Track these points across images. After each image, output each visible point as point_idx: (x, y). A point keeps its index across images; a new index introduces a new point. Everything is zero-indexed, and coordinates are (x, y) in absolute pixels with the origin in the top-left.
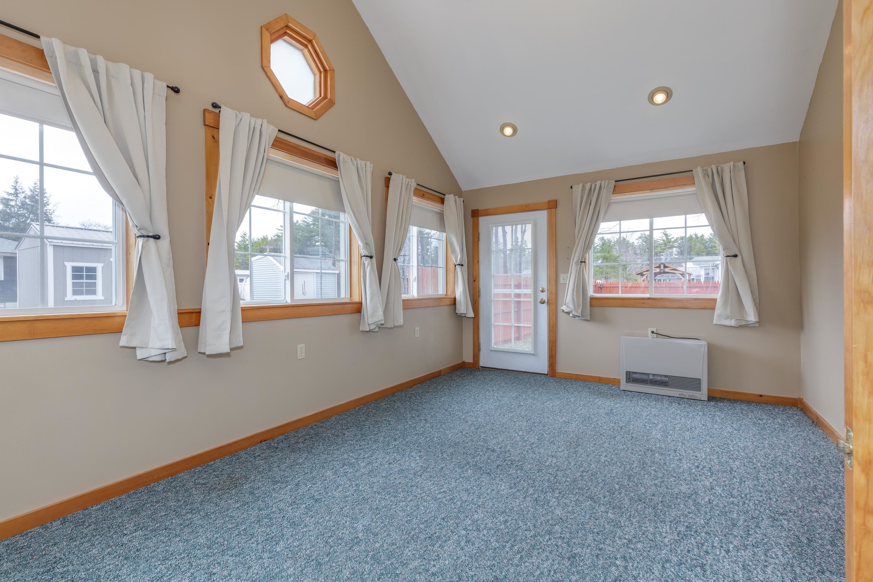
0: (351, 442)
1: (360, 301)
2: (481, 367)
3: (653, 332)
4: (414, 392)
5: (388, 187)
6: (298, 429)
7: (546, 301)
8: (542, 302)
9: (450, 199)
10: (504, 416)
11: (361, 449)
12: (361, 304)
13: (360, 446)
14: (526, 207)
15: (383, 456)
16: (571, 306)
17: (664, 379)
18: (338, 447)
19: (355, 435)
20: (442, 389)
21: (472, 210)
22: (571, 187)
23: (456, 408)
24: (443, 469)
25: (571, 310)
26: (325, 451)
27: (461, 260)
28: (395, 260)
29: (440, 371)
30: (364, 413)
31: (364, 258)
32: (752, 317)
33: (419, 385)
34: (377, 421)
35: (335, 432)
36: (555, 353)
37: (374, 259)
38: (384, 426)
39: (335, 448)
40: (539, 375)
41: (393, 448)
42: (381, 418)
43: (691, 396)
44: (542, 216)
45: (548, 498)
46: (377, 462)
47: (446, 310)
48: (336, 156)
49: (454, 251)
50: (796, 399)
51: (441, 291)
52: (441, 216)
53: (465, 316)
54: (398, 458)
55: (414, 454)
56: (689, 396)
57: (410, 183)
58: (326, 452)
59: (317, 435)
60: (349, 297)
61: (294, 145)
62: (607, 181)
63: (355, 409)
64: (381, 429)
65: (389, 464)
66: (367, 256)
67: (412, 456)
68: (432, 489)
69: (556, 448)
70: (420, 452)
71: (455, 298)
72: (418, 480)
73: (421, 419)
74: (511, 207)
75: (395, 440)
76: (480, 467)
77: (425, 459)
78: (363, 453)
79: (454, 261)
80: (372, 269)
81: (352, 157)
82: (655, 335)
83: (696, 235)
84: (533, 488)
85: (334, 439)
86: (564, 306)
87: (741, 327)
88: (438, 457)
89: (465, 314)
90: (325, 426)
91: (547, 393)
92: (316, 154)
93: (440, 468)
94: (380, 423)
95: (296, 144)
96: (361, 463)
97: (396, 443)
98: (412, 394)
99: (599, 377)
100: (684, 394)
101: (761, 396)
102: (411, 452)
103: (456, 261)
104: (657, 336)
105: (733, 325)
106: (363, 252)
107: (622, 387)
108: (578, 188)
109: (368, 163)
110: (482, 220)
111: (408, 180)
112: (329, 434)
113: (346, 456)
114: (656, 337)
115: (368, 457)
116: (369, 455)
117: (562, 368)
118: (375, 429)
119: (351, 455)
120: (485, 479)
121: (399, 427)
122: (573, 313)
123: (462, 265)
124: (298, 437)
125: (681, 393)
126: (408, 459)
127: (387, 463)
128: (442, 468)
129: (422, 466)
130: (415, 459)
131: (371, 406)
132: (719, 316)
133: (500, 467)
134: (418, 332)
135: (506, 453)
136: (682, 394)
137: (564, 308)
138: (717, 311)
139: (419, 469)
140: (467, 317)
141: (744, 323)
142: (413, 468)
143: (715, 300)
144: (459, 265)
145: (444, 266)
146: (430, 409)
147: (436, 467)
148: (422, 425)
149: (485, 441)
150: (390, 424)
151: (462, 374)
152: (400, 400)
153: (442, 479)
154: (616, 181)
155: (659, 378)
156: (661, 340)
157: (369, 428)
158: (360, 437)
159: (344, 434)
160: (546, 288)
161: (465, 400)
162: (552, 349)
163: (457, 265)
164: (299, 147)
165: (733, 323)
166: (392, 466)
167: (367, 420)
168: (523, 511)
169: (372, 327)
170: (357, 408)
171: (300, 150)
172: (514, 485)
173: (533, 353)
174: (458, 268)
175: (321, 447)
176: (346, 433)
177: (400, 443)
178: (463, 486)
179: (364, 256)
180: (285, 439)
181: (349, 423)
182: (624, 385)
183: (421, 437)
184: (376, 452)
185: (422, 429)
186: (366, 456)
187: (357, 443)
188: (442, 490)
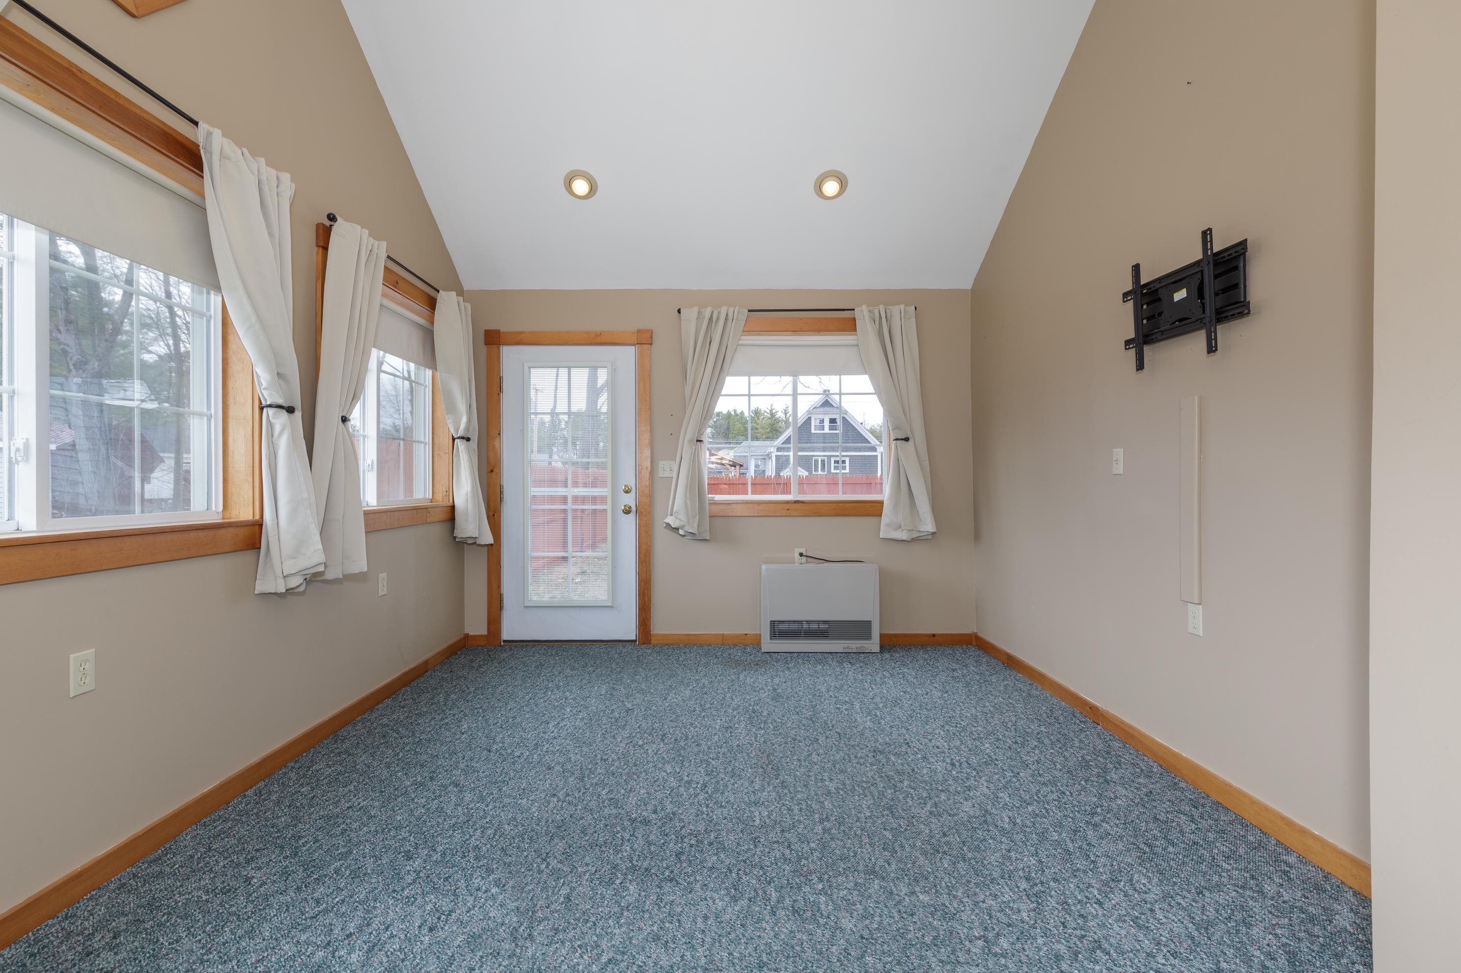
0: (282, 898)
1: (257, 517)
2: (504, 641)
3: (801, 555)
4: (385, 721)
5: (325, 248)
6: (68, 906)
7: (634, 509)
8: (627, 511)
9: (447, 301)
10: (614, 737)
11: (326, 911)
12: (261, 525)
13: (318, 902)
14: (597, 336)
15: (401, 913)
16: (683, 517)
17: (822, 626)
18: (246, 926)
19: (286, 874)
20: (450, 703)
21: (485, 330)
22: (679, 311)
23: (508, 741)
24: (570, 900)
25: (682, 523)
26: (209, 952)
27: (467, 429)
28: (344, 420)
29: (426, 663)
30: (278, 803)
31: (271, 411)
32: (928, 526)
33: (389, 701)
34: (330, 818)
35: (212, 879)
36: (650, 601)
37: (298, 414)
38: (355, 825)
39: (240, 932)
40: (621, 644)
41: (414, 881)
42: (336, 804)
43: (860, 648)
44: (627, 356)
45: (812, 899)
46: (392, 936)
47: (436, 532)
48: (199, 135)
49: (451, 409)
50: (970, 635)
51: (422, 492)
52: (428, 335)
53: (475, 543)
54: (445, 904)
55: (477, 881)
56: (857, 648)
57: (375, 250)
58: (214, 956)
59: (152, 906)
60: (221, 509)
61: (65, 64)
62: (737, 308)
63: (245, 796)
64: (353, 835)
65: (431, 930)
66: (279, 407)
67: (478, 889)
68: (578, 964)
69: (747, 784)
70: (489, 871)
71: (453, 507)
72: (530, 950)
73: (442, 786)
74: (567, 332)
75: (409, 857)
76: (646, 870)
77: (513, 887)
78: (338, 924)
79: (452, 430)
80: (293, 439)
81: (245, 151)
82: (804, 558)
83: (735, 411)
84: (772, 885)
85: (221, 905)
86: (669, 517)
87: (913, 540)
88: (540, 872)
89: (475, 538)
90: (168, 869)
91: (656, 675)
92: (138, 111)
93: (562, 899)
94: (340, 821)
95: (70, 62)
96: (349, 954)
97: (418, 863)
98: (384, 726)
99: (723, 634)
100: (851, 646)
101: (934, 635)
102: (468, 879)
103: (457, 430)
104: (807, 561)
105: (904, 538)
106: (270, 395)
107: (764, 648)
108: (690, 315)
109: (286, 177)
110: (509, 354)
111: (372, 240)
112: (195, 893)
113: (288, 949)
114: (805, 561)
115: (360, 929)
116: (357, 922)
117: (660, 627)
118: (334, 841)
119: (303, 938)
120: (672, 893)
121: (399, 818)
122: (686, 528)
123: (468, 439)
124: (82, 933)
125: (846, 646)
126: (470, 899)
127: (425, 931)
128: (568, 898)
129: (518, 908)
130: (489, 894)
131: (290, 779)
132: (888, 525)
133: (683, 858)
134: (385, 584)
135: (671, 820)
136: (848, 648)
137: (670, 520)
138: (885, 519)
139: (515, 919)
140: (480, 545)
141: (915, 535)
142: (499, 920)
143: (881, 503)
144: (463, 438)
145: (428, 439)
146: (450, 755)
147: (553, 899)
148: (454, 799)
149: (615, 803)
150: (371, 817)
151: (472, 661)
152: (362, 746)
153: (584, 929)
154: (749, 311)
155: (814, 626)
156: (813, 566)
157: (317, 841)
158: (301, 873)
159: (248, 880)
160: (632, 484)
161: (514, 718)
162: (644, 595)
163: (459, 438)
164: (79, 75)
165: (902, 535)
166: (441, 934)
167: (297, 819)
168: (793, 947)
169: (294, 582)
170: (250, 792)
171: (84, 82)
172: (735, 889)
173: (610, 604)
174: (460, 445)
175: (187, 943)
176: (252, 873)
177: (425, 861)
178: (640, 929)
179: (270, 406)
180: (33, 955)
181: (248, 843)
182: (768, 645)
183: (471, 830)
184: (374, 908)
185: (460, 808)
186: (351, 927)
187: (303, 895)
188: (604, 959)
